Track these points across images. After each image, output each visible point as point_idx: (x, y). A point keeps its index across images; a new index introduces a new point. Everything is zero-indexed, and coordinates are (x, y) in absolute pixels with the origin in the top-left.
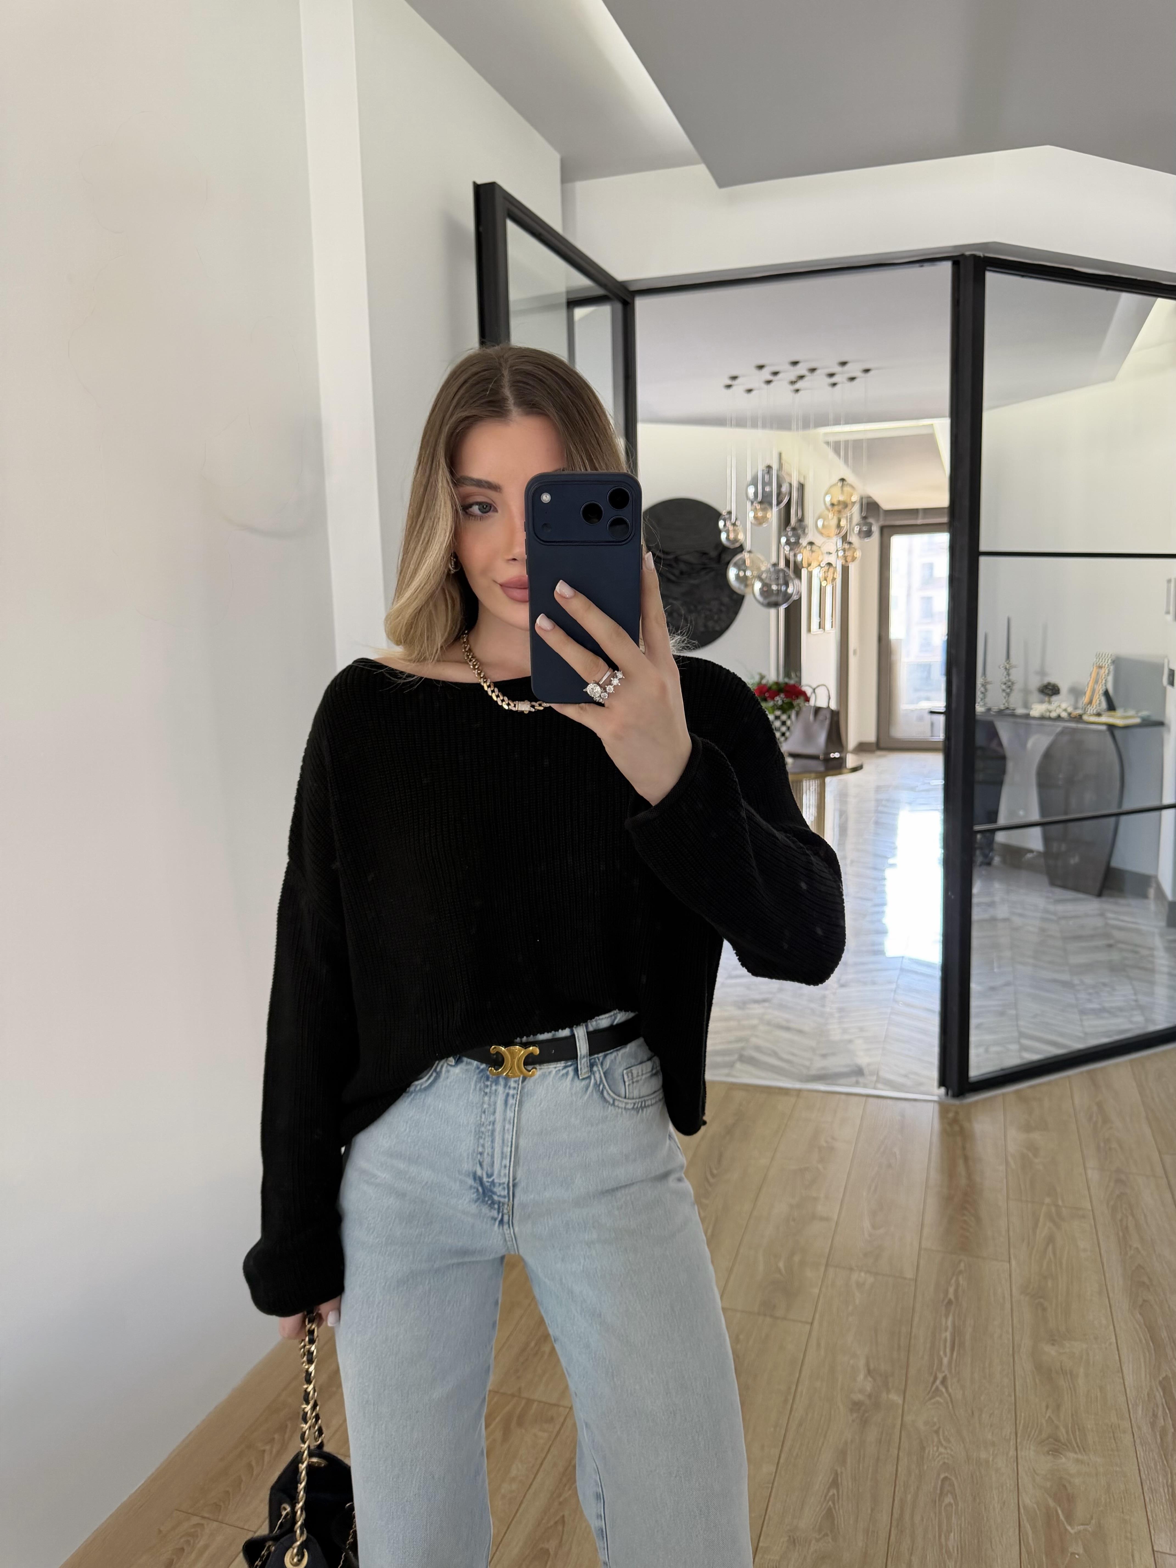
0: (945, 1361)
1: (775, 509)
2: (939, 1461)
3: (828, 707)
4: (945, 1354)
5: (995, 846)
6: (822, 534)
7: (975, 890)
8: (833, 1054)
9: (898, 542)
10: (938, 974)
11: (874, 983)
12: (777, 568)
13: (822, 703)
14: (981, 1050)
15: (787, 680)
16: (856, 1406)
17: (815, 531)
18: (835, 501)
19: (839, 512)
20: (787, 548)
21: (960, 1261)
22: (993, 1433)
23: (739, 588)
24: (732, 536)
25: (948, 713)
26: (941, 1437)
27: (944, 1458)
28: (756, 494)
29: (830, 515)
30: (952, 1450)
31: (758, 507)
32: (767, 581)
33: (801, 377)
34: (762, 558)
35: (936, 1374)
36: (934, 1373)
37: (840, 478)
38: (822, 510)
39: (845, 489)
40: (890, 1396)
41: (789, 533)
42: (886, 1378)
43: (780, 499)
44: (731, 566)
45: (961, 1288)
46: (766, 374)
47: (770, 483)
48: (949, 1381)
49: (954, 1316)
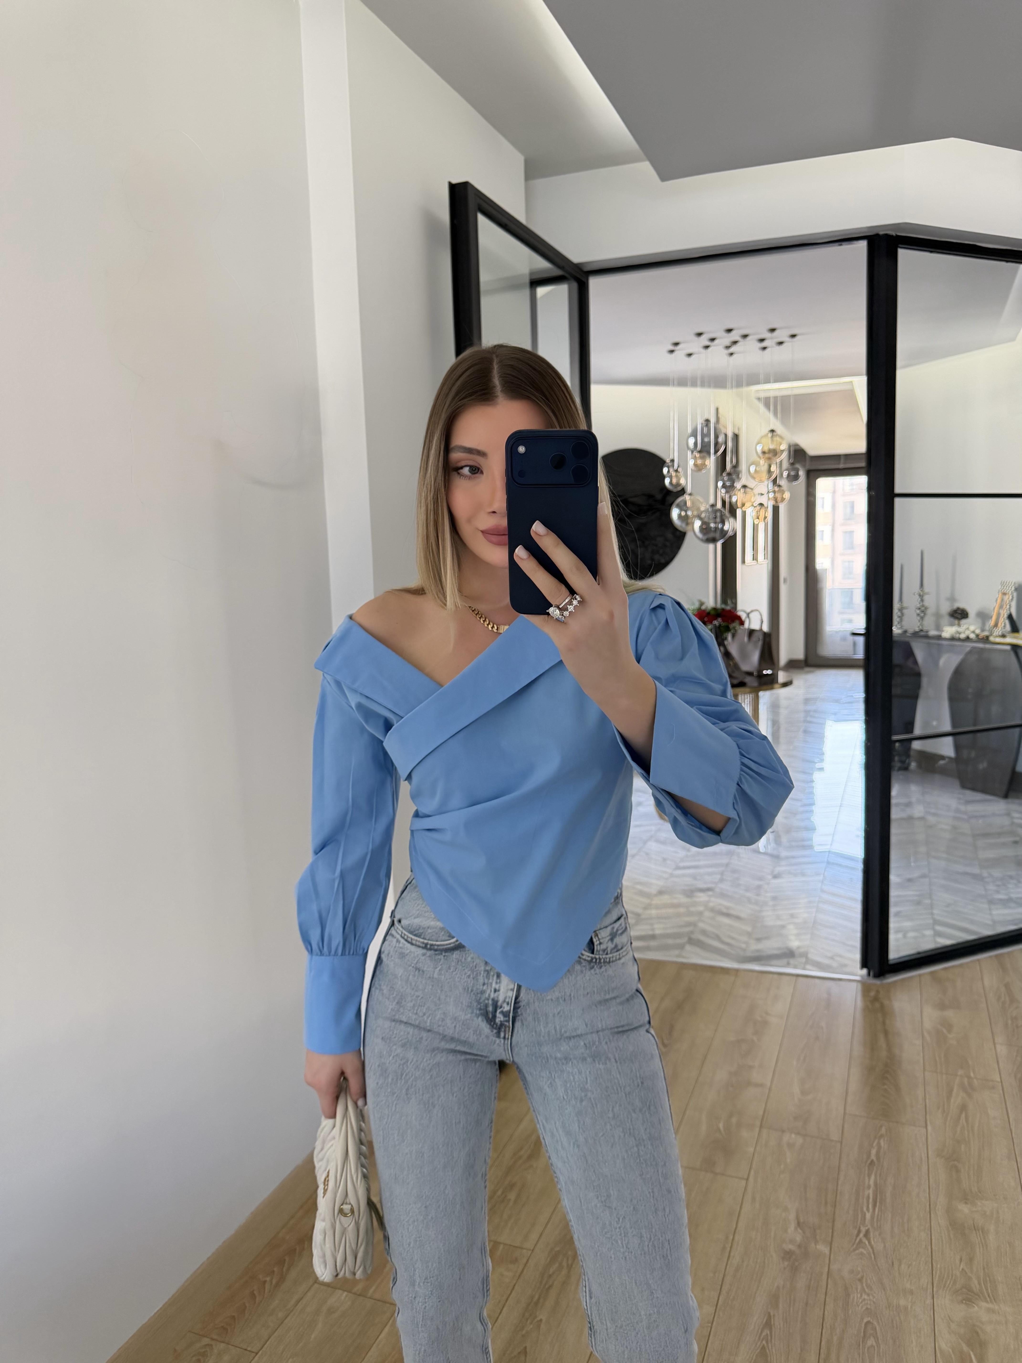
0: (868, 1216)
1: (713, 457)
2: (862, 1307)
3: (761, 630)
4: (868, 1210)
5: (912, 753)
6: (754, 478)
7: (894, 792)
8: (767, 938)
9: (823, 485)
10: (860, 866)
11: (803, 874)
12: (715, 508)
13: (755, 626)
14: (900, 935)
15: (723, 606)
16: (787, 1255)
17: (748, 476)
18: (766, 449)
19: (769, 459)
20: (723, 491)
21: (881, 1127)
22: (911, 1283)
23: (681, 526)
24: (674, 481)
25: (868, 634)
26: (864, 1285)
27: (867, 1304)
28: (696, 444)
29: (762, 462)
30: (874, 1297)
31: (698, 455)
32: (706, 520)
33: (735, 343)
34: (701, 500)
35: (860, 1227)
36: (858, 1227)
37: (770, 430)
38: (755, 458)
39: (775, 439)
40: (818, 1247)
41: (725, 478)
42: (814, 1230)
43: (717, 448)
44: (674, 507)
45: (882, 1150)
46: (704, 340)
47: (708, 434)
48: (872, 1234)
49: (876, 1176)
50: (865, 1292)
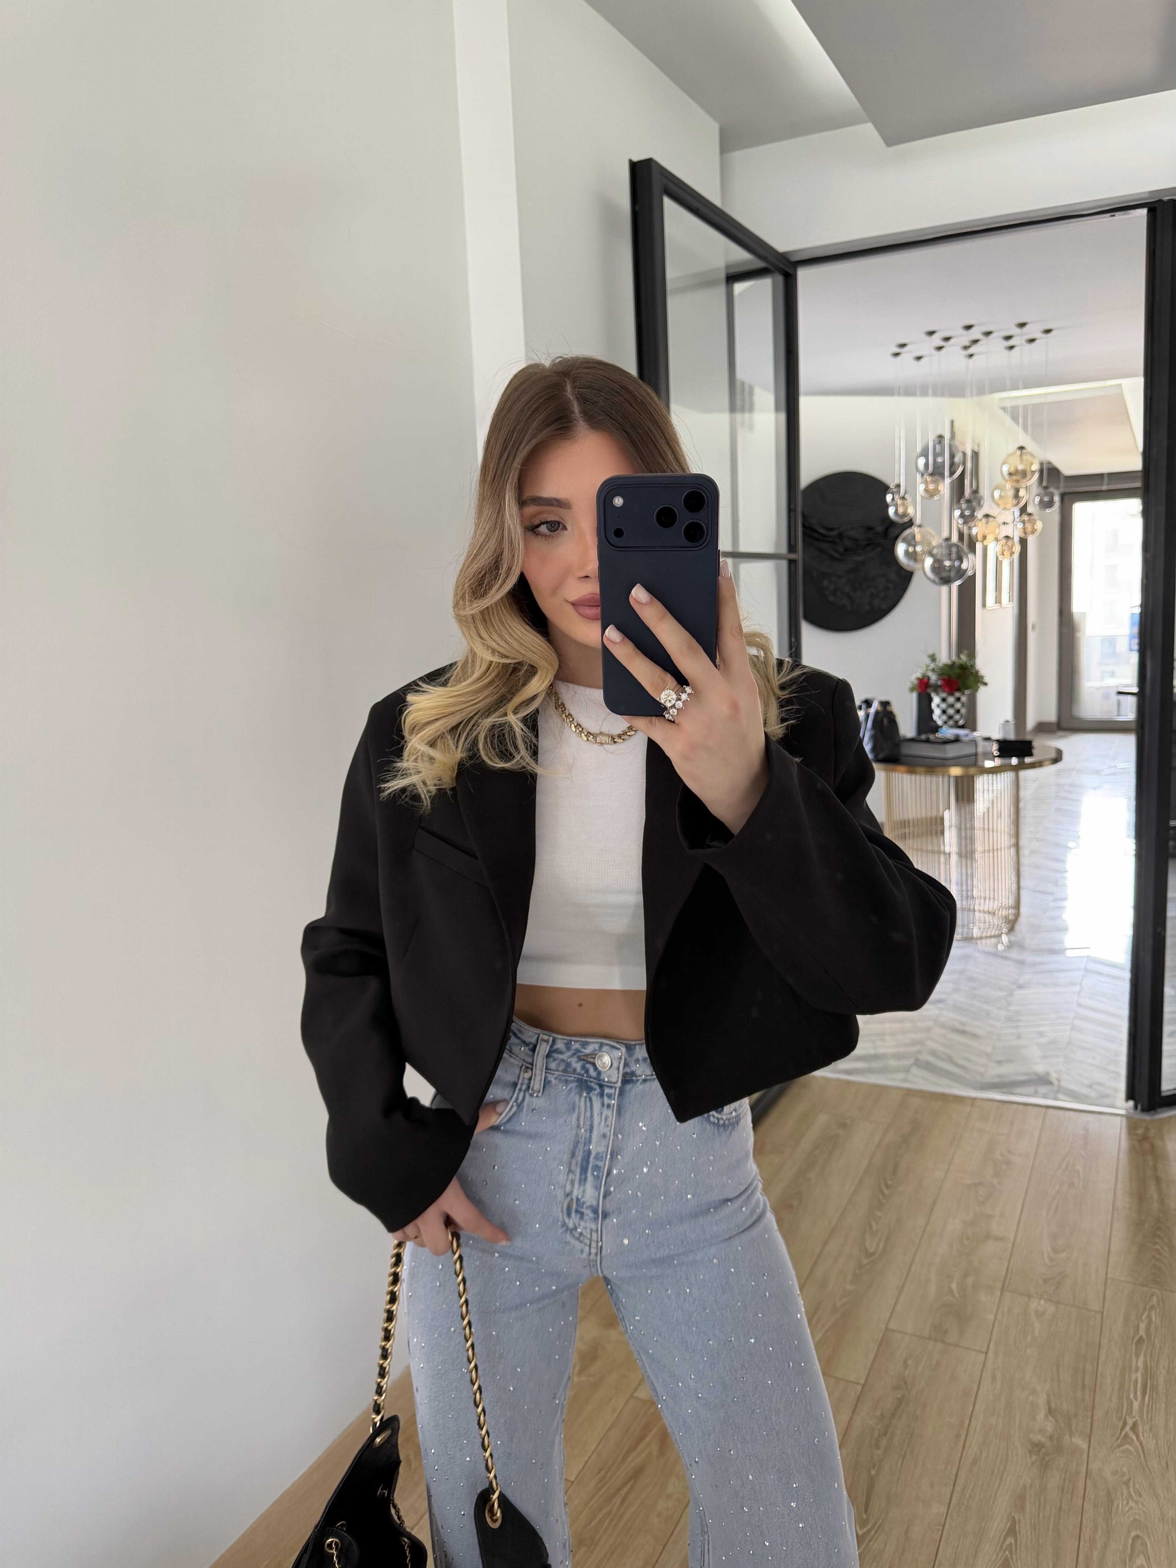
0: (1136, 1405)
1: (948, 481)
2: (1129, 1517)
4: (1136, 1399)
6: (998, 505)
8: (1011, 1061)
9: (1082, 510)
10: (1127, 976)
11: (1055, 984)
12: (949, 542)
15: (959, 661)
16: (1036, 1447)
17: (992, 502)
18: (1013, 471)
19: (1017, 481)
20: (961, 521)
21: (1152, 1296)
23: (908, 565)
24: (900, 510)
25: (1141, 696)
26: (1131, 1490)
27: (1135, 1513)
28: (926, 465)
29: (1008, 486)
30: (1144, 1505)
31: (929, 479)
32: (939, 557)
33: (976, 342)
34: (933, 532)
35: (1125, 1419)
36: (1123, 1418)
37: (1018, 447)
38: (999, 480)
39: (1024, 457)
40: (1073, 1440)
41: (963, 505)
42: (1070, 1419)
43: (952, 469)
44: (900, 541)
45: (1153, 1325)
46: (937, 340)
47: (942, 454)
48: (1140, 1428)
49: (1145, 1356)
50: (1132, 1499)
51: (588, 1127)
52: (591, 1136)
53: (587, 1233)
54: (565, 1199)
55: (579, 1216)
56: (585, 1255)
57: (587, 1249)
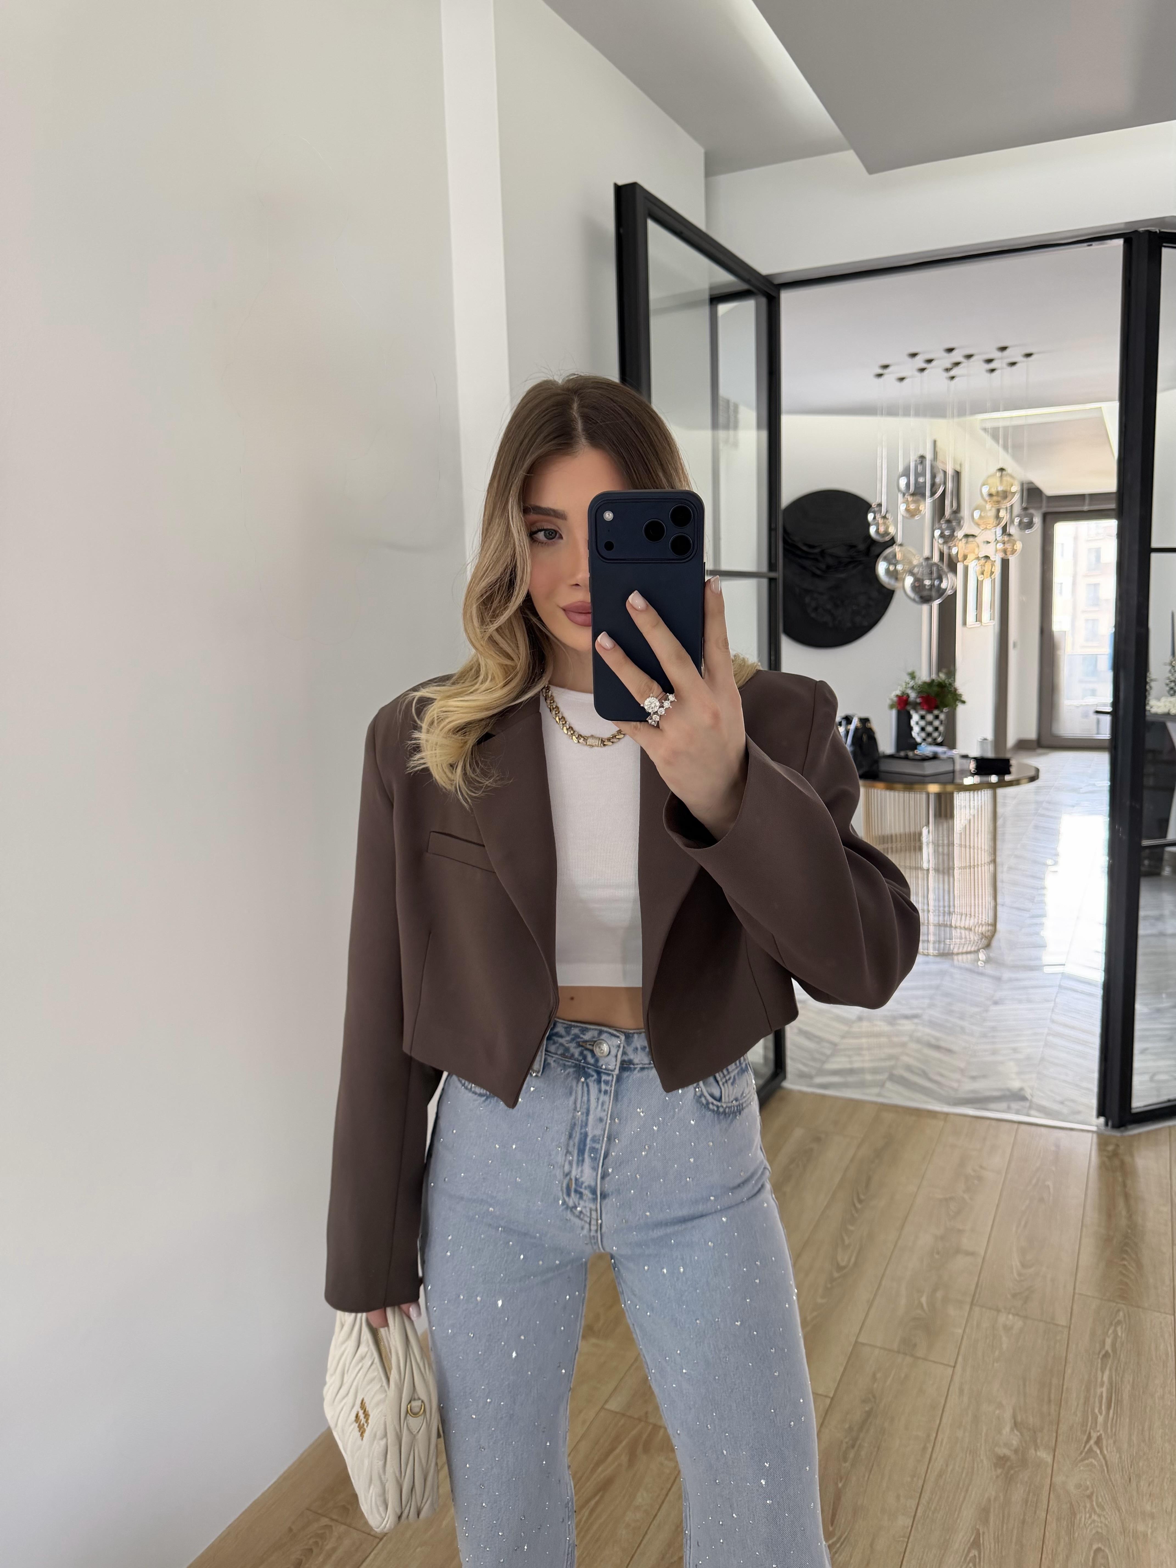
0: (1101, 1419)
1: (929, 500)
2: (1091, 1530)
4: (1101, 1414)
5: (1166, 859)
6: (978, 525)
7: (1143, 903)
8: (984, 1076)
9: (1063, 530)
10: (1099, 992)
11: (1030, 1001)
12: (930, 562)
14: (1147, 1078)
15: (939, 679)
16: (1001, 1461)
17: (972, 523)
18: (993, 491)
19: (998, 502)
20: (941, 541)
21: (1119, 1310)
22: (1152, 1504)
23: (889, 584)
24: (882, 529)
25: (1115, 713)
26: (1094, 1503)
27: (1098, 1526)
28: (908, 485)
29: (988, 506)
30: (1106, 1519)
31: (910, 499)
32: (919, 576)
33: (956, 364)
34: (914, 552)
35: (1090, 1433)
36: (1088, 1432)
37: (999, 467)
38: (980, 501)
39: (1005, 478)
40: (1038, 1453)
41: (943, 525)
42: (1035, 1432)
43: (934, 490)
44: (881, 560)
45: (1119, 1340)
46: (919, 362)
47: (923, 474)
48: (1104, 1442)
49: (1110, 1370)
50: (1095, 1512)
51: (585, 1111)
52: (587, 1120)
53: (586, 1211)
54: (564, 1178)
55: (578, 1196)
56: (585, 1232)
57: (587, 1226)
